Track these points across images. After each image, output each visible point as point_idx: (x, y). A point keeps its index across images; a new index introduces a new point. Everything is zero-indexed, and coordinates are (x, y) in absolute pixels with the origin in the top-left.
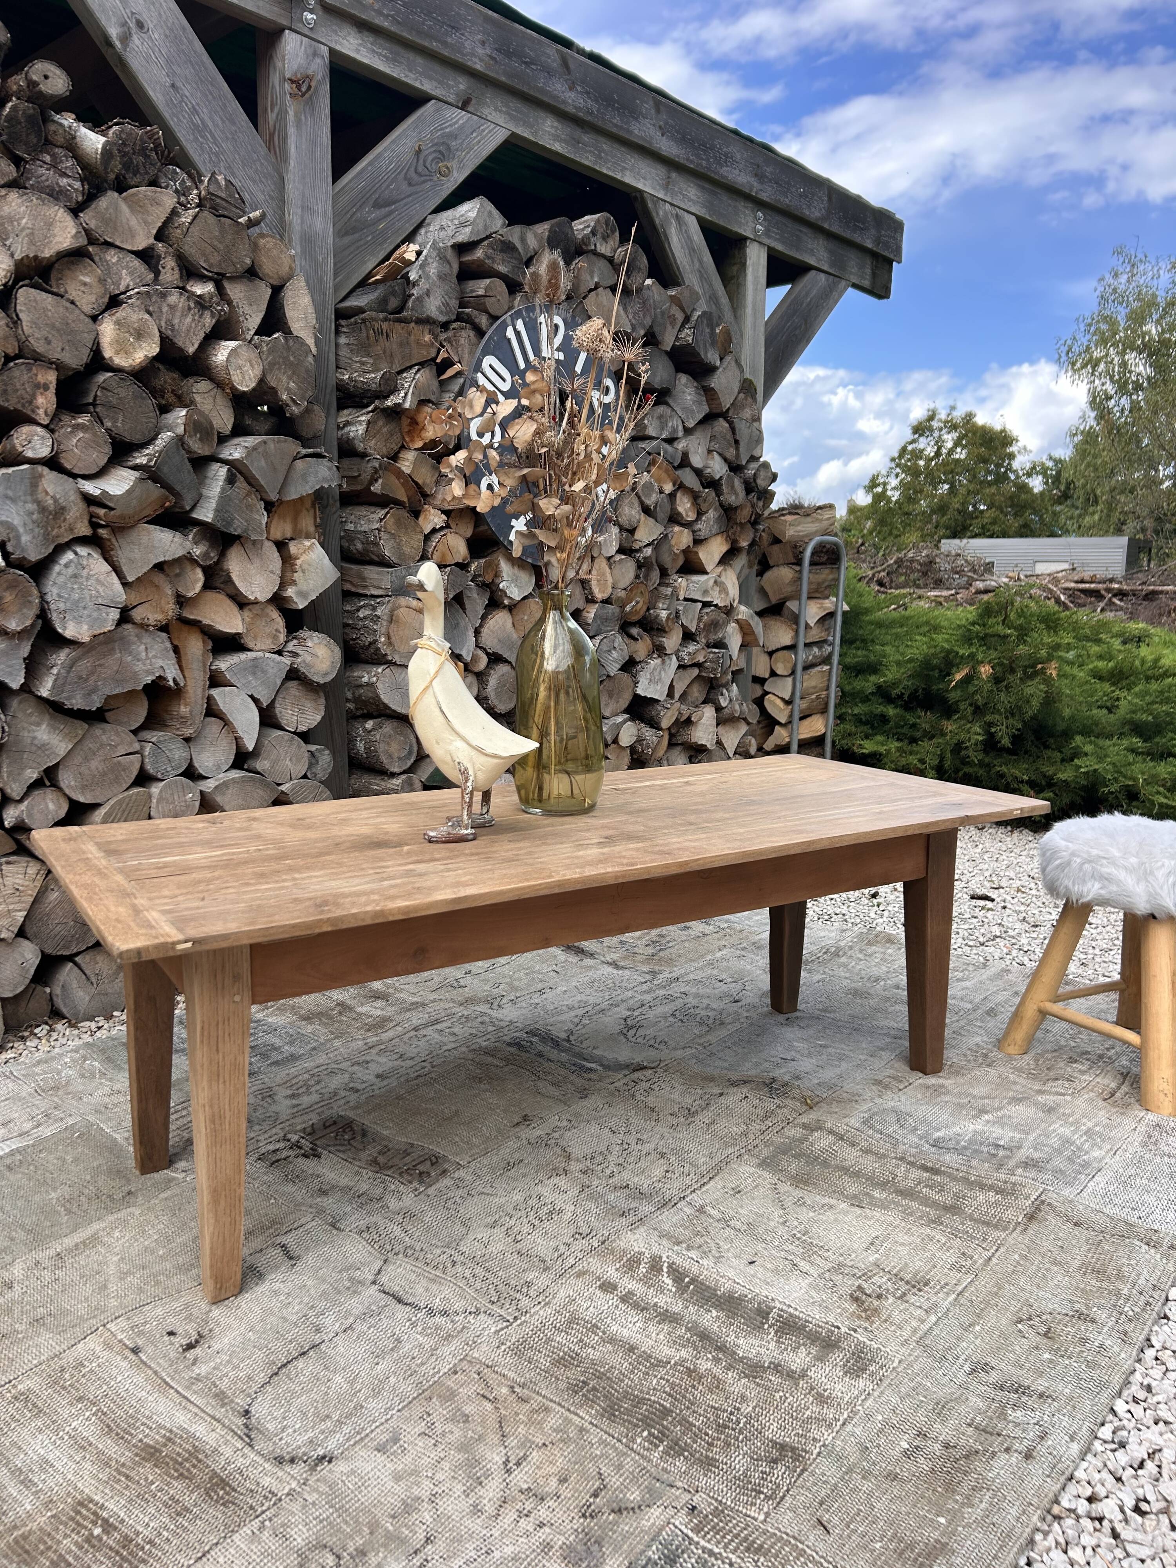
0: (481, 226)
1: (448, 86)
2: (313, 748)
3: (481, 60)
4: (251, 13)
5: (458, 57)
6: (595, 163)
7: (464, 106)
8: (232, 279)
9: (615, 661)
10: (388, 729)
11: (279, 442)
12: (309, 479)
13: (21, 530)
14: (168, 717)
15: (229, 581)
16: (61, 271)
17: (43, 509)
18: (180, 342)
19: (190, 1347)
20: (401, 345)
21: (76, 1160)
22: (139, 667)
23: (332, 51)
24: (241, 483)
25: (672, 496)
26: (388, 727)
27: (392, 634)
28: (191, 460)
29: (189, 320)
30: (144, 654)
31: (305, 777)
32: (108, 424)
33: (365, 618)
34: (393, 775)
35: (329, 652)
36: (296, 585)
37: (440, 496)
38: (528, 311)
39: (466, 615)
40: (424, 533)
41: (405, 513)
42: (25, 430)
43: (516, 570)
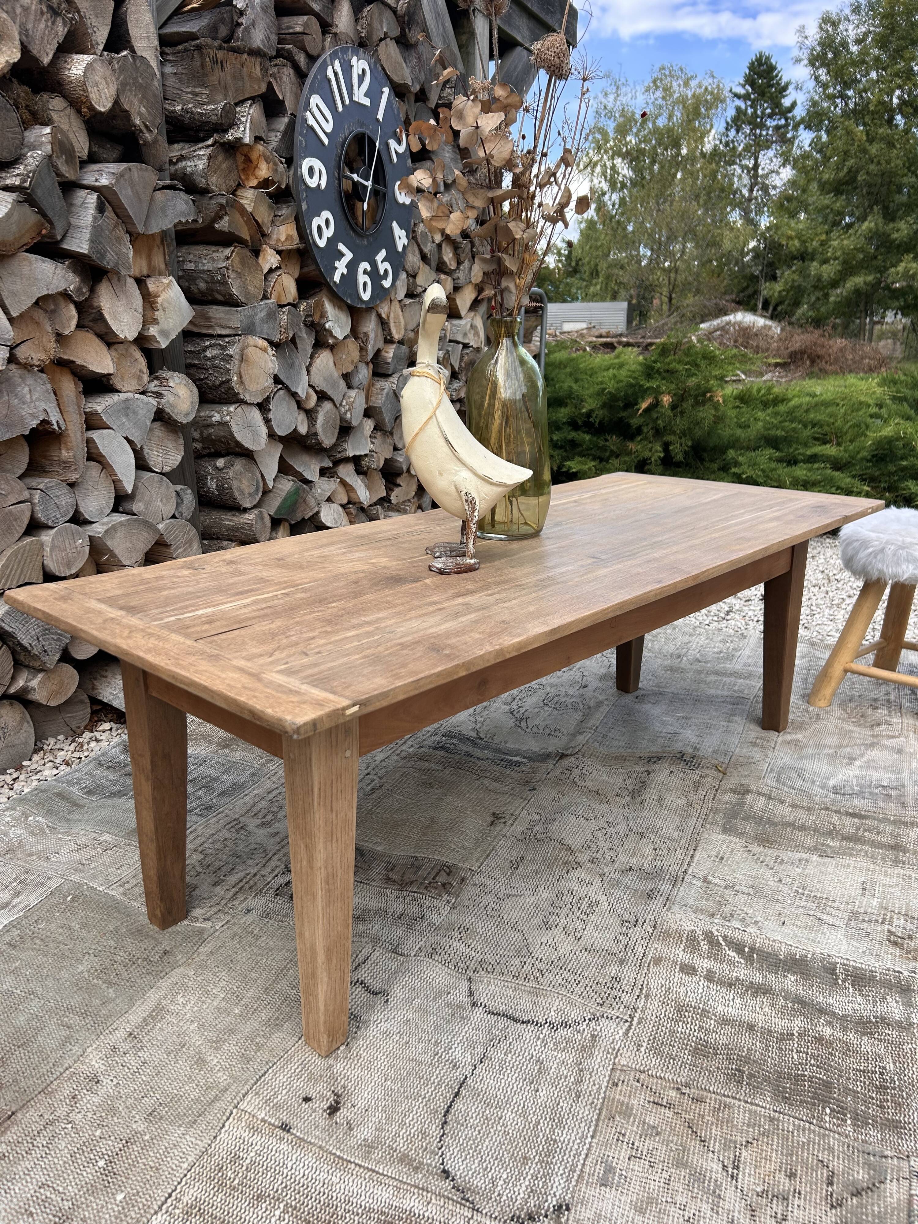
2: (179, 488)
10: (238, 467)
11: (141, 170)
12: (168, 212)
14: (47, 463)
15: (100, 318)
18: (36, 51)
19: (333, 1110)
20: (234, 77)
21: (84, 926)
22: (25, 411)
24: (109, 212)
25: (439, 246)
26: (239, 465)
27: (242, 372)
28: (60, 184)
29: (42, 25)
30: (28, 396)
31: (174, 515)
33: (214, 357)
34: (245, 510)
35: (188, 392)
36: (158, 323)
37: (274, 237)
38: (342, 52)
39: (300, 356)
40: (264, 273)
41: (247, 253)
43: (337, 311)
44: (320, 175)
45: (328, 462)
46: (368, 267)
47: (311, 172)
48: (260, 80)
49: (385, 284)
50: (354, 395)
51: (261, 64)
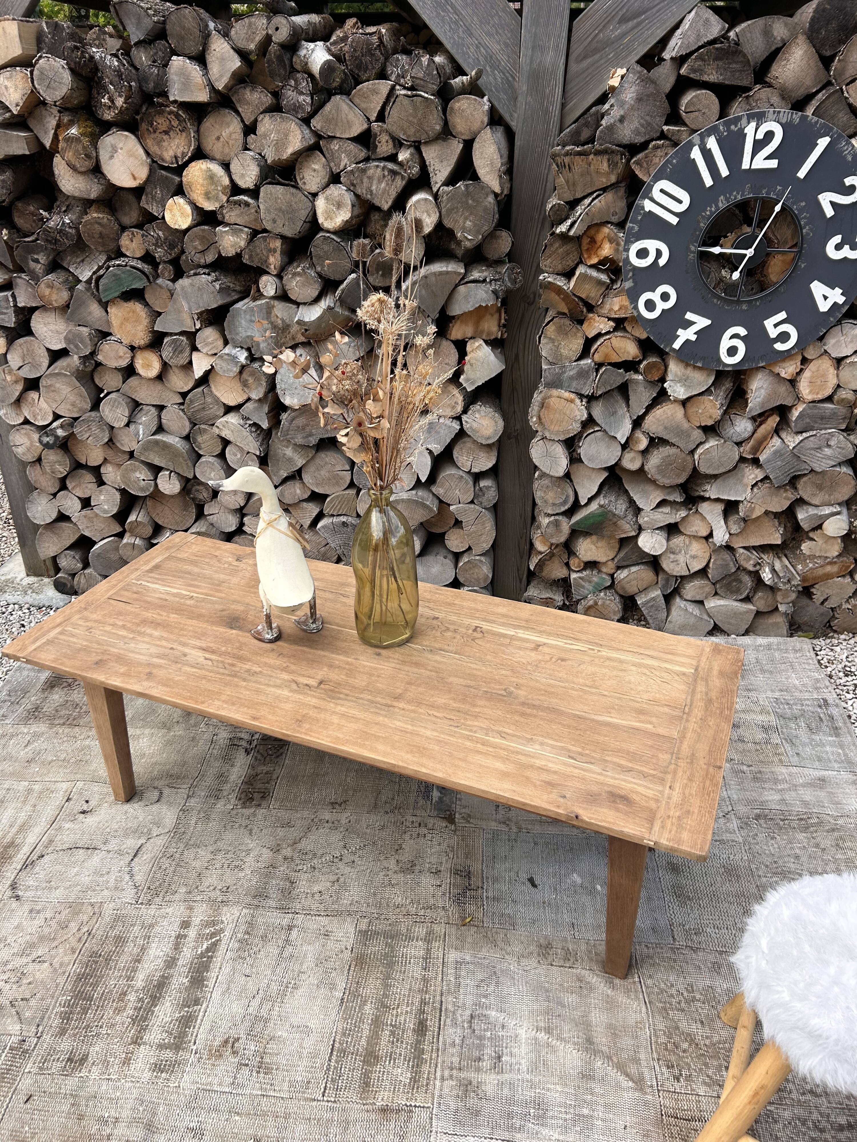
0: (692, 39)
2: (482, 484)
8: (426, 143)
9: (829, 458)
10: (547, 482)
12: (470, 300)
16: (301, 165)
17: (275, 327)
18: (377, 202)
19: (82, 812)
20: (582, 175)
26: (547, 480)
27: (542, 416)
29: (383, 185)
31: (472, 502)
32: (319, 269)
35: (494, 423)
36: (466, 374)
37: (607, 306)
38: (727, 124)
39: (628, 405)
40: (587, 338)
41: (567, 322)
42: (264, 279)
43: (689, 372)
44: (659, 254)
45: (677, 497)
46: (742, 331)
47: (642, 253)
48: (608, 174)
49: (779, 346)
50: (707, 446)
51: (609, 160)
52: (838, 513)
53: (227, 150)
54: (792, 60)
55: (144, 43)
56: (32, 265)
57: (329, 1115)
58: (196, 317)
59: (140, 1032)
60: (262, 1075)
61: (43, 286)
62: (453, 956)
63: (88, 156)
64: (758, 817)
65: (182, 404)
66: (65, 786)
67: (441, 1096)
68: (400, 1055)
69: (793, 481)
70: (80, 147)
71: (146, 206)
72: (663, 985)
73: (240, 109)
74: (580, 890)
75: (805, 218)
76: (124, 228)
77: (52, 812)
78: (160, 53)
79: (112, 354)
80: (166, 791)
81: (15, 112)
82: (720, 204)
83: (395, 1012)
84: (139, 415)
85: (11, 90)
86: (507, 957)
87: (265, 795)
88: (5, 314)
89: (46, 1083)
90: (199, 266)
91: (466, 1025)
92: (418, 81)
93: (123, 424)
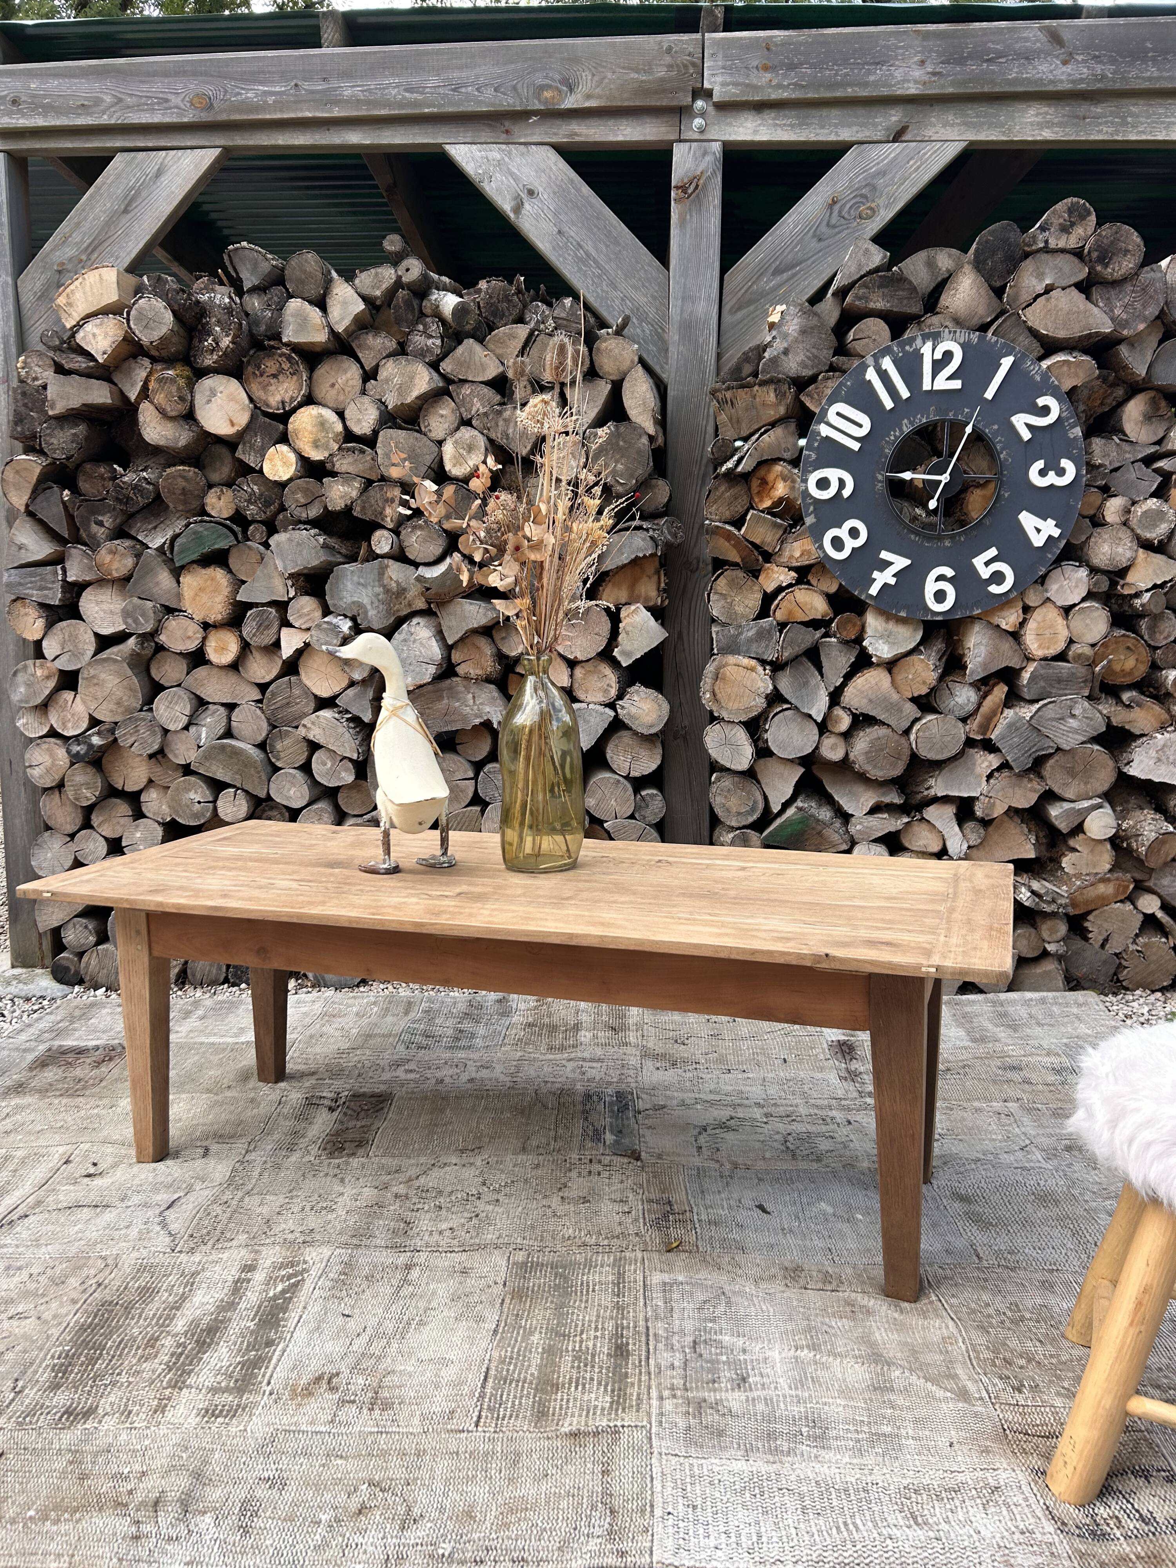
0: (853, 269)
1: (875, 125)
2: (644, 792)
3: (916, 82)
4: (636, 142)
5: (885, 91)
6: (1117, 132)
7: (897, 137)
9: (1076, 731)
10: (727, 783)
13: (369, 607)
16: (427, 410)
17: (387, 591)
18: (514, 447)
20: (748, 409)
22: (467, 712)
23: (726, 144)
27: (717, 691)
30: (471, 701)
31: (632, 817)
34: (729, 828)
35: (656, 706)
36: (621, 645)
37: (787, 554)
38: (902, 346)
39: (822, 675)
40: (765, 592)
41: (740, 574)
42: (378, 534)
43: (891, 625)
44: (842, 483)
45: (894, 798)
46: (949, 572)
47: (823, 484)
48: (777, 405)
49: (994, 589)
50: (924, 721)
51: (775, 390)
52: (1099, 806)
53: (341, 398)
54: (961, 289)
55: (259, 289)
56: (94, 528)
57: (488, 1447)
58: (290, 583)
59: (181, 1375)
60: (377, 1412)
61: (103, 552)
62: (657, 1278)
63: (182, 399)
64: (1068, 1149)
65: (260, 701)
66: (61, 1150)
67: (662, 1414)
68: (592, 1379)
69: (1037, 766)
70: (174, 389)
71: (242, 457)
72: (973, 1305)
73: (360, 355)
74: (832, 1219)
75: (1000, 442)
76: (210, 486)
77: (41, 1175)
78: (276, 298)
79: (179, 633)
80: (214, 1148)
81: (101, 361)
82: (905, 428)
83: (578, 1338)
84: (203, 716)
85: (100, 338)
86: (738, 1279)
87: (362, 1144)
88: (50, 589)
89: (29, 1438)
90: (300, 522)
91: (687, 1350)
92: (560, 321)
93: (181, 726)
